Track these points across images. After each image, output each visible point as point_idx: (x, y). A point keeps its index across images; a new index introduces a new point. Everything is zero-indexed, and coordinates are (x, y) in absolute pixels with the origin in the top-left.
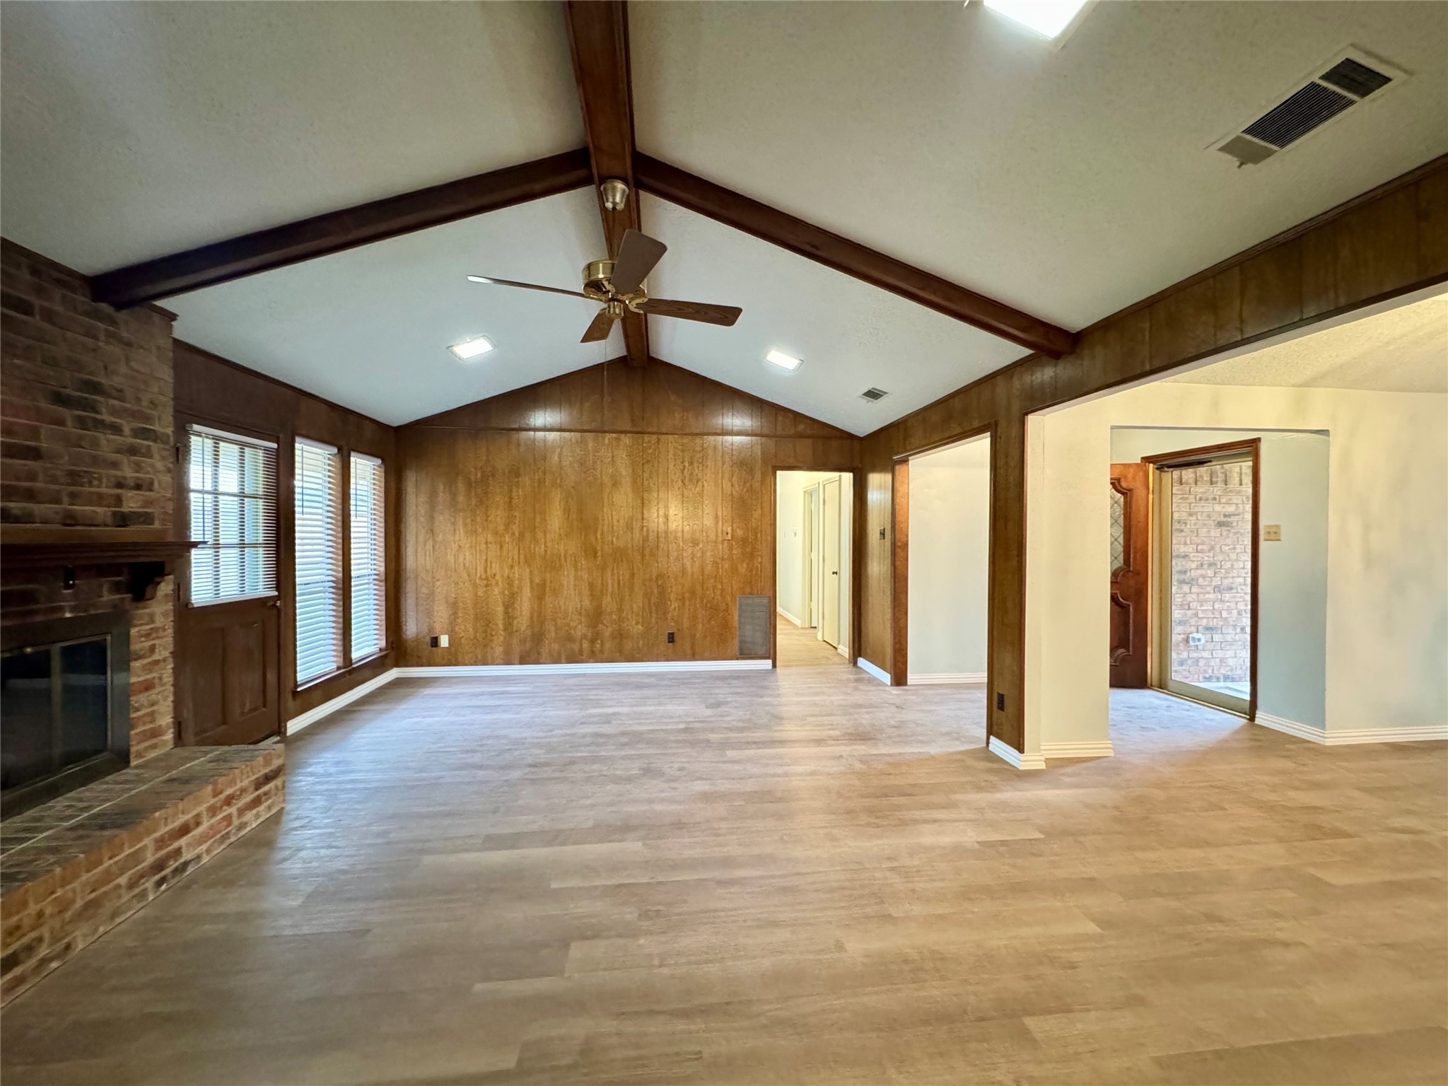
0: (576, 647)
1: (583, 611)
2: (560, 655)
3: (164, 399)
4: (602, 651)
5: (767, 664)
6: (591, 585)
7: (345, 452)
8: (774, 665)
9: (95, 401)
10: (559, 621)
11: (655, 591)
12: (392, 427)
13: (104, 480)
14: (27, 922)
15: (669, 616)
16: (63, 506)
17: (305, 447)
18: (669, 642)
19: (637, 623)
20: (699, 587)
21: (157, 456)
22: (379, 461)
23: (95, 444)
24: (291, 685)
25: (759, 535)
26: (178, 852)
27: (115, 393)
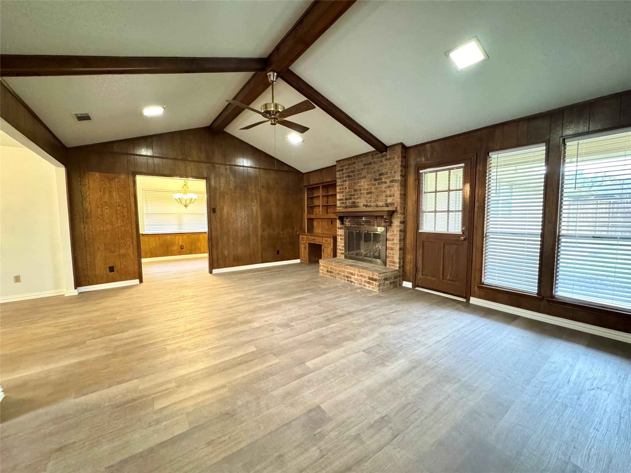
9: (381, 177)
13: (383, 196)
16: (376, 203)
21: (395, 186)
27: (386, 174)
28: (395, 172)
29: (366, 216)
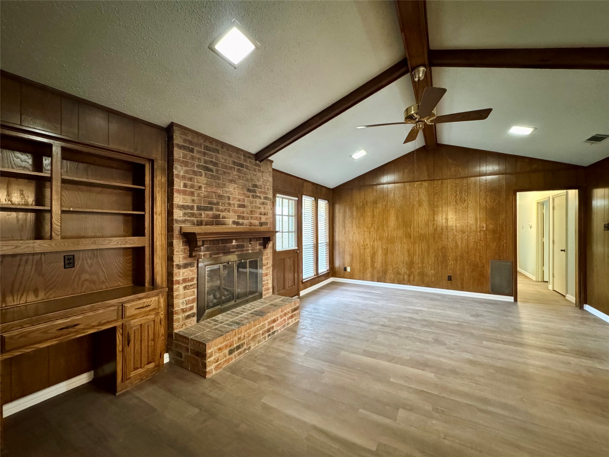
0: (401, 277)
1: (405, 262)
2: (394, 280)
3: (270, 187)
4: (414, 280)
5: (511, 299)
6: (408, 251)
7: (317, 199)
8: (516, 300)
9: (256, 190)
10: (394, 265)
11: (441, 255)
12: (331, 189)
13: (257, 213)
14: (242, 337)
15: (449, 267)
16: (250, 221)
17: (306, 199)
18: (448, 280)
19: (431, 270)
20: (465, 255)
21: (269, 205)
22: (327, 202)
23: (256, 202)
24: (301, 279)
25: (504, 228)
26: (273, 327)
27: (260, 187)
28: (268, 189)
29: (236, 239)
